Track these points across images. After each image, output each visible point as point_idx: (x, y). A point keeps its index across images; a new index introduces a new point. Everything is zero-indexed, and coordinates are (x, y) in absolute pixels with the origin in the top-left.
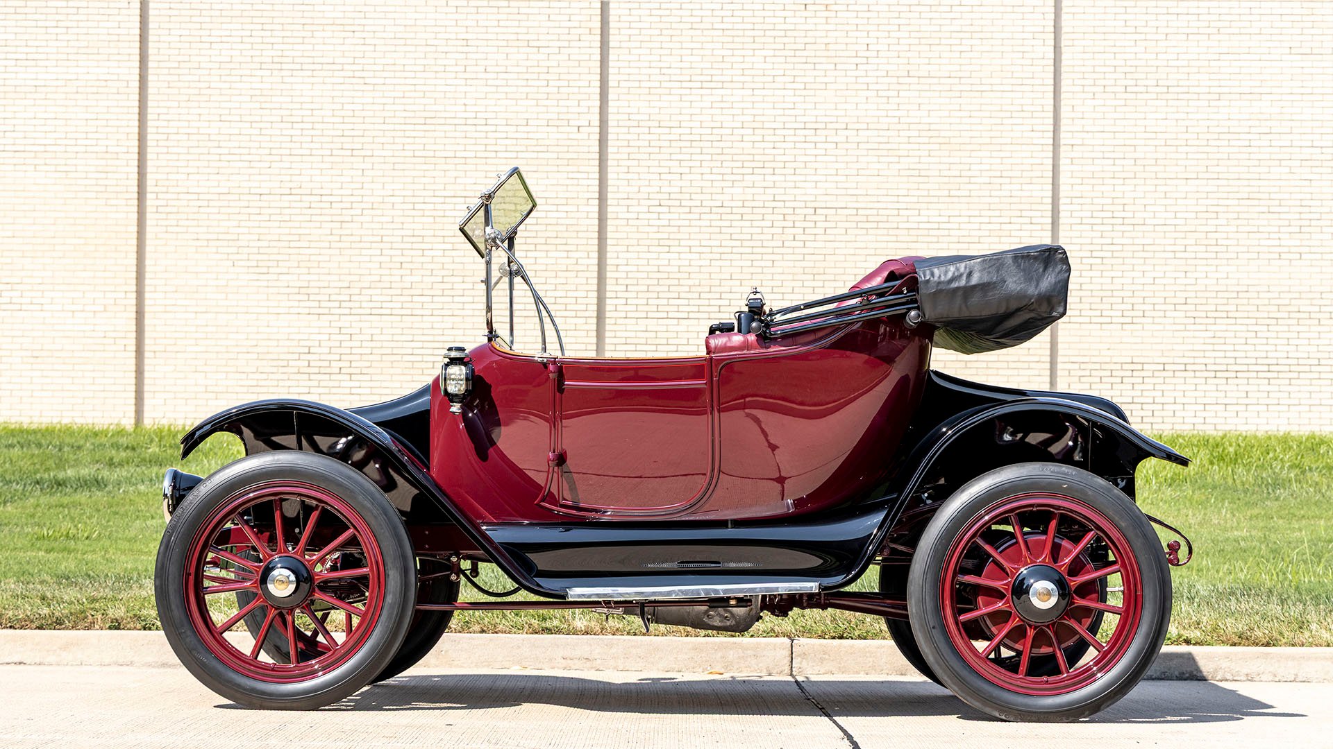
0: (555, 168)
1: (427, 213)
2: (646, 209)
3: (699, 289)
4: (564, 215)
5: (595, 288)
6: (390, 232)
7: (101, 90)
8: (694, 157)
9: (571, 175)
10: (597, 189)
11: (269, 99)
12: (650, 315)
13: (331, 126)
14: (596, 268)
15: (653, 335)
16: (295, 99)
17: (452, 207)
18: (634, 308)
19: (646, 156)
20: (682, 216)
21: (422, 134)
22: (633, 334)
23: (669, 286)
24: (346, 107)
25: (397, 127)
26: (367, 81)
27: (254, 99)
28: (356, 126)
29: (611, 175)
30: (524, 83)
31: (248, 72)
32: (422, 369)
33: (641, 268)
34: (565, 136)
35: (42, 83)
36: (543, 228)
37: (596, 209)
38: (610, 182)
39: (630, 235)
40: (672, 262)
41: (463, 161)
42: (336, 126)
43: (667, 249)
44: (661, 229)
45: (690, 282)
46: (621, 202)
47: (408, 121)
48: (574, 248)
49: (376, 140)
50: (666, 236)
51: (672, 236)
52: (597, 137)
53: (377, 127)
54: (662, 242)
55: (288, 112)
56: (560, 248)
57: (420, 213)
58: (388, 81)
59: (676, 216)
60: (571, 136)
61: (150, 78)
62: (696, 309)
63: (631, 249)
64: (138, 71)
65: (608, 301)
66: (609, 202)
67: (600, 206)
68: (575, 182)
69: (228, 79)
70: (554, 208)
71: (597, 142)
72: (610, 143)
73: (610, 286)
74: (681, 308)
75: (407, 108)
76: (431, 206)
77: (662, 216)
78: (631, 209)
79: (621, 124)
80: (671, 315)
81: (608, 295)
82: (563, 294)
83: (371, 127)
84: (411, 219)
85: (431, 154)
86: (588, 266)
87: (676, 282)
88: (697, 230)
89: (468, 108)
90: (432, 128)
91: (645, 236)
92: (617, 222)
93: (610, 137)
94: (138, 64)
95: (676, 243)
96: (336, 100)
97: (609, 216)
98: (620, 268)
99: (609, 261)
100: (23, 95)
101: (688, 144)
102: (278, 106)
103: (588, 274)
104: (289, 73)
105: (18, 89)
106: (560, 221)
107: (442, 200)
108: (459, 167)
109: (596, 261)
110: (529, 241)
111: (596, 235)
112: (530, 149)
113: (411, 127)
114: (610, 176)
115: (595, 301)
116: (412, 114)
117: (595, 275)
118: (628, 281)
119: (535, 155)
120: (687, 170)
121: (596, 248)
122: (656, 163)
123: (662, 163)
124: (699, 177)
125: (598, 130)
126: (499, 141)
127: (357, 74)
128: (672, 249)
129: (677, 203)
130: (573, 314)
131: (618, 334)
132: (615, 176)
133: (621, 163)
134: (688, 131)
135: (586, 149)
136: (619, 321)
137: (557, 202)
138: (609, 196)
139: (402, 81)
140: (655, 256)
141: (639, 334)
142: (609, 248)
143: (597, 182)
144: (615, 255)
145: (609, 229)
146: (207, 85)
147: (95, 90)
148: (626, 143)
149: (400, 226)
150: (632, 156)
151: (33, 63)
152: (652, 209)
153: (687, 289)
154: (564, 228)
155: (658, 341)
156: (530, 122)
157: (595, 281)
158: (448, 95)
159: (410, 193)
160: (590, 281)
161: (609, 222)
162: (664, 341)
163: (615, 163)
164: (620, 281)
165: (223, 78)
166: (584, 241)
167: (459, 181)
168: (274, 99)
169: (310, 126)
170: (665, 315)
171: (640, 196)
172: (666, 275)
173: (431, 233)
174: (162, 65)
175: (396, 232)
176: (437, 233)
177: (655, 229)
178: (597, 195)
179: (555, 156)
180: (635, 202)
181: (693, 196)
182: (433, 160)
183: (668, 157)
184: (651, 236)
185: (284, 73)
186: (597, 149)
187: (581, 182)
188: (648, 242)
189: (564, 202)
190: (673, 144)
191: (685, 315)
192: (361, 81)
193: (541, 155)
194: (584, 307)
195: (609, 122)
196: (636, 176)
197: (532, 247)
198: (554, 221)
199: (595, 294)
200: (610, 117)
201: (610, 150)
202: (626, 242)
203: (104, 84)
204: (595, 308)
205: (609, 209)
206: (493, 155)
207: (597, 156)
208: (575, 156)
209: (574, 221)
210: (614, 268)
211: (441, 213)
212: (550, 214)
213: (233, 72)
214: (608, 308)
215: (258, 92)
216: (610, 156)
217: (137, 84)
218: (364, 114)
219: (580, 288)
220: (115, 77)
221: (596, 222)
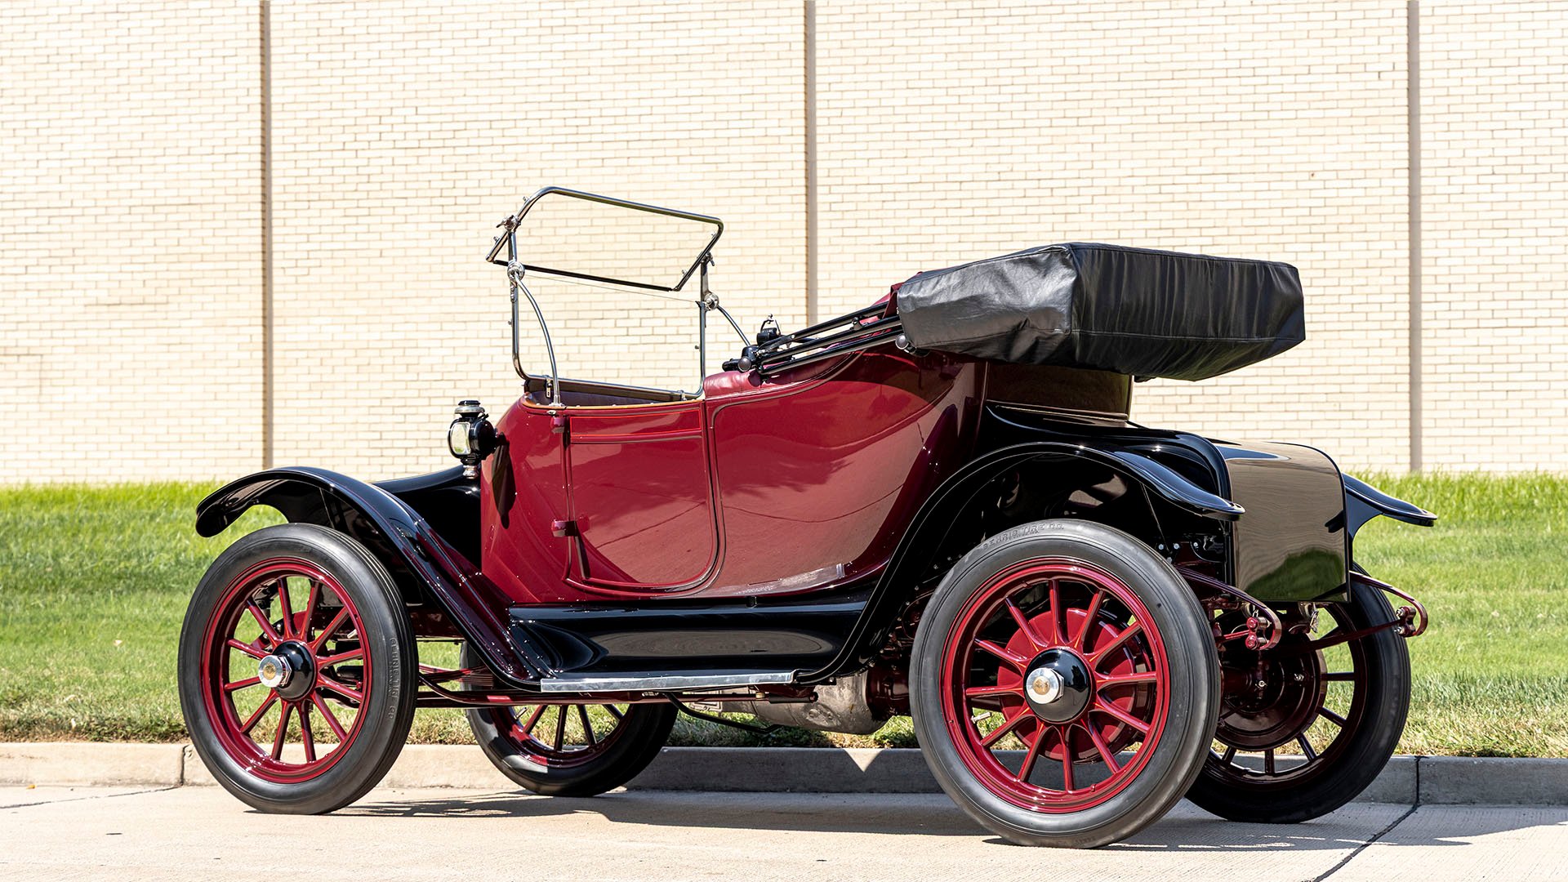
0: (1348, 130)
1: (1177, 198)
2: (1474, 180)
3: (1550, 286)
4: (1361, 192)
5: (1406, 289)
6: (1129, 225)
7: (757, 56)
8: (1540, 106)
9: (1370, 138)
10: (1406, 155)
11: (969, 56)
12: (1483, 324)
13: (1049, 88)
14: (1407, 263)
15: (1487, 350)
16: (1003, 55)
17: (1210, 188)
18: (1460, 314)
19: (1473, 108)
20: (1525, 187)
21: (1169, 93)
22: (1459, 351)
23: (1508, 283)
24: (1068, 61)
25: (1136, 85)
26: (1095, 26)
27: (950, 57)
28: (1083, 87)
29: (1425, 136)
30: (1304, 17)
31: (942, 23)
32: (1176, 405)
33: (1468, 261)
34: (1361, 86)
35: (684, 51)
36: (1334, 211)
37: (1406, 182)
38: (1423, 146)
39: (1453, 217)
40: (1511, 251)
41: (1224, 126)
42: (1056, 88)
43: (1504, 233)
44: (1496, 207)
45: (1538, 277)
46: (1440, 172)
47: (1150, 76)
48: (1376, 236)
49: (1109, 104)
50: (1502, 215)
51: (1511, 215)
52: (1405, 84)
53: (1110, 86)
54: (1497, 224)
55: (995, 73)
56: (1357, 237)
57: (1169, 197)
58: (1123, 25)
59: (1516, 188)
60: (1369, 86)
61: (818, 37)
62: (1546, 313)
63: (1454, 234)
64: (802, 29)
65: (1424, 307)
66: (1423, 172)
67: (1410, 177)
68: (1376, 147)
69: (917, 33)
70: (1348, 184)
71: (1405, 92)
72: (1422, 92)
73: (1427, 284)
74: (1525, 313)
75: (1150, 58)
76: (1183, 189)
77: (1496, 188)
78: (1453, 180)
79: (1437, 65)
80: (1511, 323)
81: (1424, 298)
82: (1363, 299)
83: (1101, 86)
84: (1156, 207)
85: (1182, 118)
86: (1395, 259)
87: (1517, 277)
88: (1546, 205)
89: (1230, 55)
90: (1182, 83)
91: (1474, 216)
92: (1435, 199)
93: (1422, 84)
94: (802, 20)
95: (1517, 224)
96: (1056, 53)
97: (1423, 191)
98: (1440, 262)
99: (1424, 253)
100: (661, 68)
101: (1531, 88)
102: (981, 65)
103: (1397, 272)
104: (994, 21)
105: (655, 60)
106: (1357, 201)
107: (1196, 179)
108: (1219, 135)
109: (1407, 253)
110: (1315, 229)
111: (1406, 218)
112: (1314, 105)
113: (1154, 84)
114: (1423, 137)
115: (1407, 307)
116: (1156, 67)
117: (1406, 271)
118: (1451, 279)
119: (1320, 114)
120: (1530, 124)
121: (1406, 235)
122: (1487, 116)
123: (1496, 116)
124: (1547, 132)
125: (1405, 75)
126: (1273, 98)
127: (1082, 18)
128: (1511, 233)
129: (1517, 170)
130: (1377, 325)
131: (1439, 351)
132: (1430, 136)
133: (1438, 118)
134: (1530, 70)
135: (1390, 102)
136: (1440, 333)
137: (1352, 175)
138: (1423, 163)
139: (1141, 24)
140: (1488, 243)
141: (1468, 350)
142: (1424, 235)
143: (1406, 146)
144: (1433, 244)
145: (1424, 208)
146: (889, 42)
147: (749, 56)
148: (1444, 92)
149: (1142, 216)
150: (1453, 109)
151: (673, 26)
152: (1482, 179)
153: (1534, 287)
154: (1362, 210)
155: (1494, 359)
156: (1313, 70)
157: (1406, 280)
158: (1202, 39)
159: (1156, 172)
160: (1399, 280)
161: (1424, 199)
162: (1503, 359)
163: (1430, 119)
164: (1440, 279)
165: (910, 33)
166: (1390, 227)
167: (1219, 152)
168: (976, 56)
169: (1022, 89)
170: (1503, 323)
171: (1465, 162)
172: (1503, 269)
173: (1184, 224)
174: (832, 19)
175: (1138, 225)
176: (1192, 223)
177: (1488, 206)
178: (1406, 164)
179: (1347, 113)
180: (1459, 171)
181: (1540, 160)
182: (1185, 127)
183: (1503, 107)
184: (1483, 216)
185: (987, 21)
186: (1405, 102)
187: (1384, 147)
188: (1478, 225)
189: (1361, 174)
190: (1510, 89)
191: (1531, 322)
192: (1088, 27)
193: (1329, 113)
194: (1391, 316)
195: (1421, 64)
196: (1459, 135)
197: (1319, 238)
198: (1348, 202)
199: (1407, 298)
200: (1422, 57)
201: (1423, 101)
202: (1448, 226)
203: (760, 47)
204: (1407, 316)
205: (1423, 182)
206: (1264, 115)
207: (1405, 110)
208: (1375, 112)
209: (1376, 201)
210: (1432, 262)
211: (1196, 197)
212: (1342, 193)
213: (923, 24)
214: (1424, 316)
215: (955, 49)
216: (1423, 110)
217: (802, 46)
218: (1092, 69)
219: (1385, 290)
220: (775, 38)
221: (1406, 200)
